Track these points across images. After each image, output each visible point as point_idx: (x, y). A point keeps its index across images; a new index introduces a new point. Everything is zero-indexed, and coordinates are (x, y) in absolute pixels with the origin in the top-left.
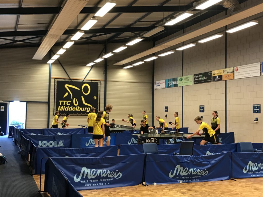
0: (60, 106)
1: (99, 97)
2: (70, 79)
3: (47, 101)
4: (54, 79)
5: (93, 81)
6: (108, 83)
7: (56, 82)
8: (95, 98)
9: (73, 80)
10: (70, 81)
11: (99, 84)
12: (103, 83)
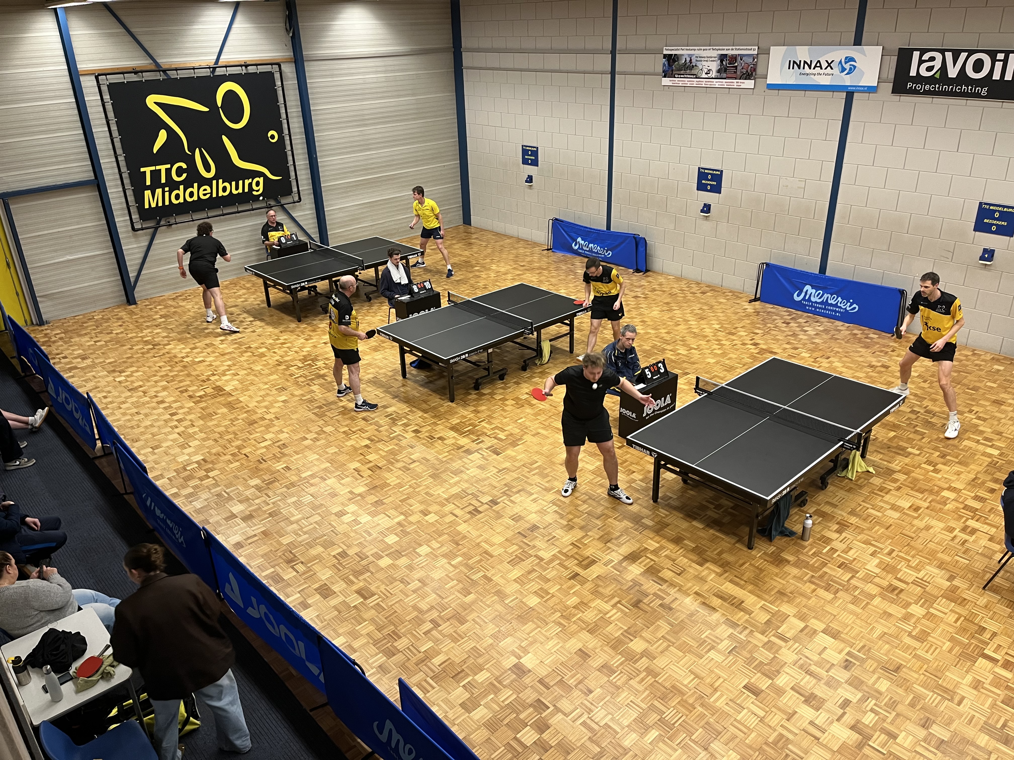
0: (148, 188)
1: (286, 131)
2: (159, 69)
3: (89, 175)
4: (93, 78)
5: (251, 69)
6: (310, 68)
7: (105, 89)
8: (273, 135)
9: (173, 75)
10: (160, 76)
11: (277, 76)
12: (289, 70)
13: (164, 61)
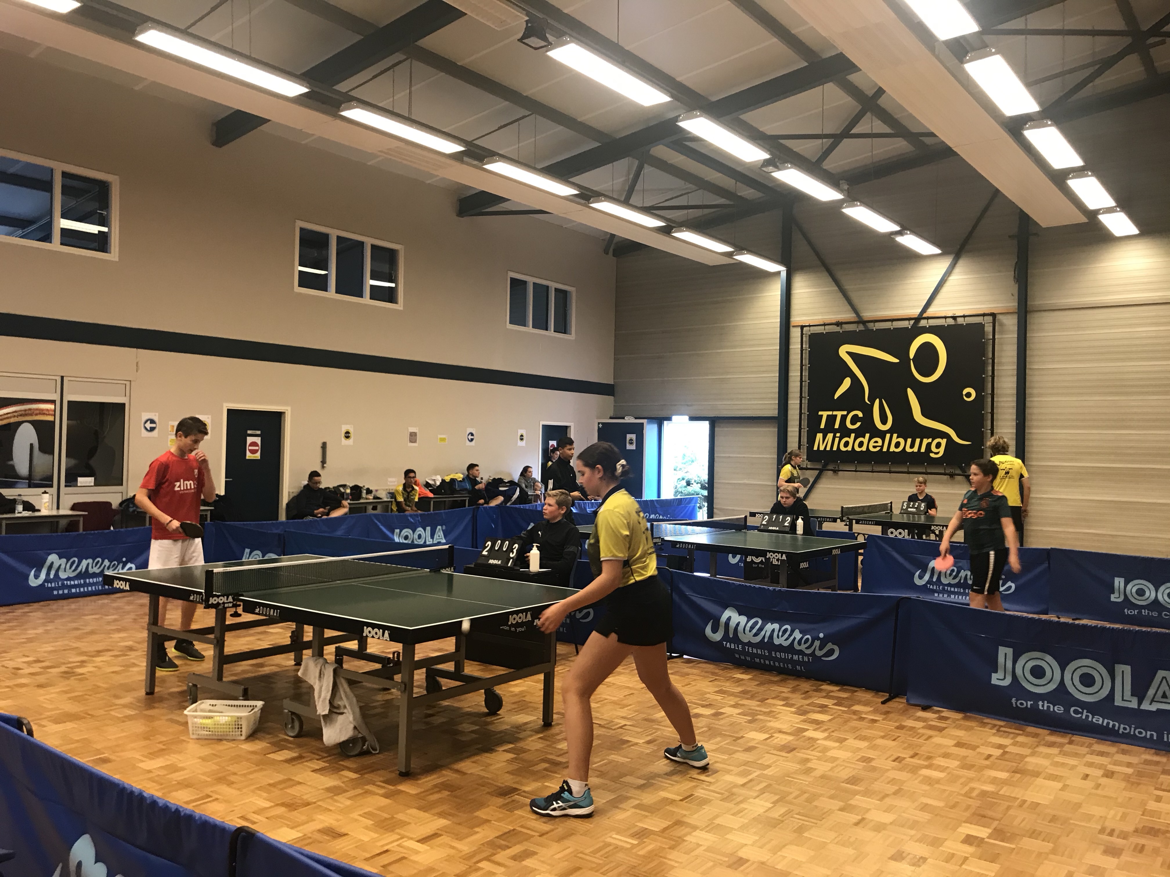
0: (821, 431)
1: (988, 390)
2: (860, 321)
3: (773, 412)
4: (799, 329)
5: (960, 321)
6: (1036, 321)
7: (806, 339)
8: (970, 393)
9: (871, 326)
10: (860, 328)
11: (988, 329)
12: (1011, 323)
13: (868, 314)
